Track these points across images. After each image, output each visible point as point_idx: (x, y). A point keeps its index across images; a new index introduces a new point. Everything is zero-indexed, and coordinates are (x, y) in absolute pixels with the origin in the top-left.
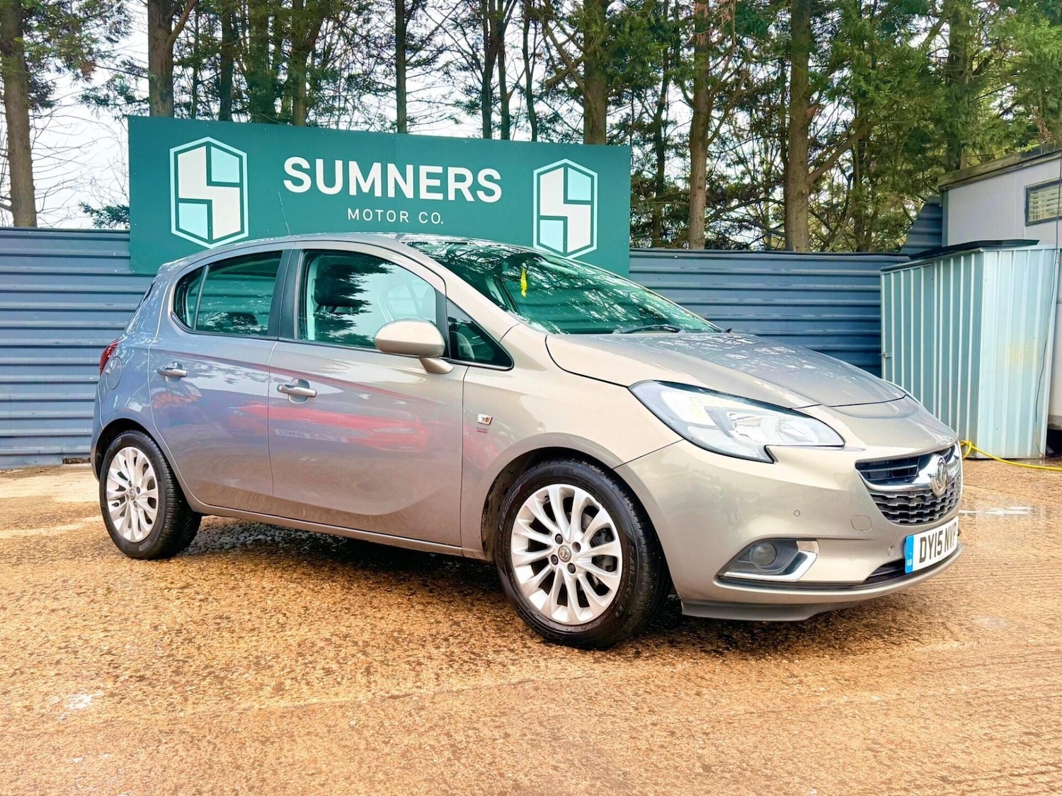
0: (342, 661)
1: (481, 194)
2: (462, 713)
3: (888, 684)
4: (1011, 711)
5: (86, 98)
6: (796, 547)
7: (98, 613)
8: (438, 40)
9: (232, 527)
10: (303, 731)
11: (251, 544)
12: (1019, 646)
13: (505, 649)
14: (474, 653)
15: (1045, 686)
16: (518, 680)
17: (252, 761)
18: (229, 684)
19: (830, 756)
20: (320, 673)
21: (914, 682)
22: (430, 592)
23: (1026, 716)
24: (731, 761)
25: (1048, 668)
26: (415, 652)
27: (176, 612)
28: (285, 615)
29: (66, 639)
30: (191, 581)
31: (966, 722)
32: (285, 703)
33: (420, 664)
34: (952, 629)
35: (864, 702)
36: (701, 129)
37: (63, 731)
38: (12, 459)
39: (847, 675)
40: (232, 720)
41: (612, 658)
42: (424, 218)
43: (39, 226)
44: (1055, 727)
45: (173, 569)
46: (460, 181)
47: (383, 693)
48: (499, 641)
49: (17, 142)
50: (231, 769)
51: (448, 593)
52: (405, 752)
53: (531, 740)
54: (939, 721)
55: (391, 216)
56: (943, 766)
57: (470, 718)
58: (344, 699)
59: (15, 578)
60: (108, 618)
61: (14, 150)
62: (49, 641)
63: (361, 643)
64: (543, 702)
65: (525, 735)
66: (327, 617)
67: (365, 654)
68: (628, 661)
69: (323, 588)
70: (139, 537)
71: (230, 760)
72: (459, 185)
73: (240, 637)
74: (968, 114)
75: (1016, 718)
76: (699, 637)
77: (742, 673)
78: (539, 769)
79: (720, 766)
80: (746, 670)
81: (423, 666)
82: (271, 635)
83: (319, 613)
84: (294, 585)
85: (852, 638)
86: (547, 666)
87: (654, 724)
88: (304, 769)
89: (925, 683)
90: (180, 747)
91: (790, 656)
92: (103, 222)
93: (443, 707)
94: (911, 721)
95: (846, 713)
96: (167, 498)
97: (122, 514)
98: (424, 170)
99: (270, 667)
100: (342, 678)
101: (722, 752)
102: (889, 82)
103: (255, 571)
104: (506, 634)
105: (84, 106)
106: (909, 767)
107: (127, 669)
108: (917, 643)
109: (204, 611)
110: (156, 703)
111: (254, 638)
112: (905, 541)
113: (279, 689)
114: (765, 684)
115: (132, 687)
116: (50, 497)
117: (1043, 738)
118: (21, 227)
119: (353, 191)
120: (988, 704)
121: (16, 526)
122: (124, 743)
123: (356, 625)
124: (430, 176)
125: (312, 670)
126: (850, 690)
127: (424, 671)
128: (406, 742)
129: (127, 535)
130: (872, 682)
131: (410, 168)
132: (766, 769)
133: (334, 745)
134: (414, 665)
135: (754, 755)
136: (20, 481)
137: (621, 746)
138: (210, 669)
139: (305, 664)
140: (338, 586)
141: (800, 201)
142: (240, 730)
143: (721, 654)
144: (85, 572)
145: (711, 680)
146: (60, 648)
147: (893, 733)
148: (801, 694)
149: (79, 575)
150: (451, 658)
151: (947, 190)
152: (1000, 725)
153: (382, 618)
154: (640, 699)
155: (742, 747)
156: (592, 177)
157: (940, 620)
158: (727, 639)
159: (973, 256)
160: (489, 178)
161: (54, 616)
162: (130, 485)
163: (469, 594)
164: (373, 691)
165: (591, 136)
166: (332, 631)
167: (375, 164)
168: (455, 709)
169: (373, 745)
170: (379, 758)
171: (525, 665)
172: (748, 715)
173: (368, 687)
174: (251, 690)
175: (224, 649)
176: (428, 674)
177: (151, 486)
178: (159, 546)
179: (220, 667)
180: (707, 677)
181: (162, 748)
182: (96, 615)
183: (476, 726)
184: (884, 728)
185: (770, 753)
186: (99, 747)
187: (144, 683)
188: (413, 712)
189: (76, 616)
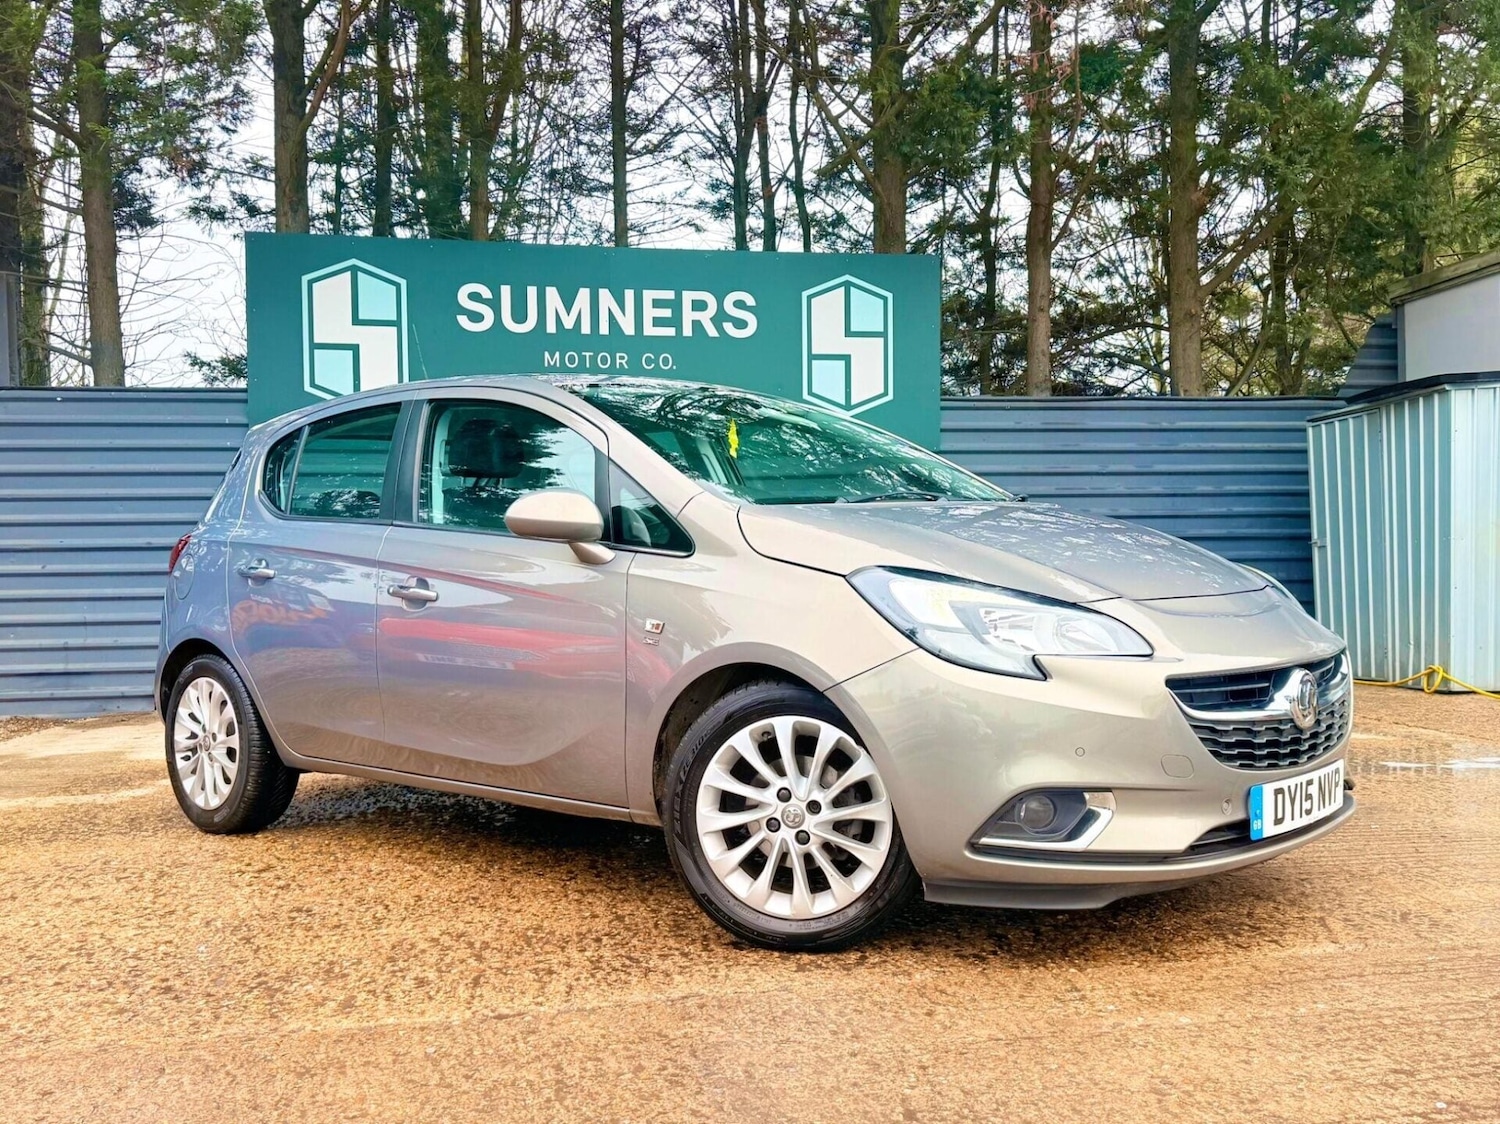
0: (444, 968)
1: (728, 327)
2: (586, 1039)
3: (1210, 1002)
4: (1381, 1040)
5: (195, 211)
6: (1083, 801)
7: (136, 904)
8: (671, 118)
9: (355, 790)
10: (359, 1060)
11: (374, 813)
12: (1423, 950)
13: (677, 953)
14: (630, 958)
15: (1443, 1005)
16: (681, 994)
17: (277, 1098)
18: (281, 998)
19: (1093, 1100)
20: (409, 983)
21: (1249, 999)
22: (597, 876)
23: (1401, 1046)
24: (949, 1105)
25: (1457, 980)
26: (548, 957)
27: (242, 901)
28: (387, 907)
29: (83, 940)
30: (274, 862)
31: (1308, 1055)
32: (348, 1023)
33: (550, 972)
34: (1332, 926)
35: (1166, 1025)
36: (1041, 228)
37: (38, 1057)
38: (87, 704)
39: (1152, 990)
40: (267, 1045)
41: (824, 965)
42: (649, 361)
43: (128, 384)
44: (1441, 1062)
45: (255, 846)
46: (698, 309)
47: (487, 1012)
48: (671, 942)
49: (99, 272)
50: (246, 1109)
51: (621, 878)
52: (491, 1090)
53: (673, 1075)
54: (1269, 1053)
55: (604, 359)
56: (1257, 1115)
57: (596, 1045)
58: (431, 1020)
59: (42, 858)
60: (148, 911)
61: (95, 283)
62: (60, 939)
63: (478, 945)
64: (705, 1024)
65: (665, 1068)
66: (443, 909)
67: (479, 958)
68: (844, 969)
69: (450, 871)
70: (215, 802)
71: (248, 1097)
72: (698, 315)
73: (318, 937)
74: (1425, 194)
75: (1385, 1050)
76: (958, 937)
77: (1003, 985)
78: (671, 1114)
79: (930, 1112)
80: (1009, 981)
81: (554, 976)
82: (359, 933)
83: (435, 905)
84: (412, 868)
85: (1180, 939)
86: (727, 976)
87: (854, 1055)
88: (343, 1112)
89: (1265, 1001)
90: (186, 1079)
91: (1083, 962)
92: (216, 379)
93: (564, 1030)
94: (1228, 1052)
95: (1135, 1040)
96: (250, 747)
97: (194, 772)
98: (649, 295)
99: (345, 976)
100: (438, 992)
101: (939, 1093)
102: (1308, 152)
103: (366, 849)
104: (684, 933)
105: (193, 222)
106: (1206, 1117)
107: (151, 977)
108: (1273, 946)
109: (279, 902)
110: (176, 1022)
111: (335, 938)
112: (1248, 793)
113: (348, 1006)
114: (1030, 1001)
115: (151, 1001)
116: (123, 753)
117: (1418, 1077)
118: (102, 387)
119: (551, 328)
120: (1349, 1029)
121: (66, 791)
122: (112, 1075)
123: (480, 922)
124: (657, 304)
125: (400, 980)
126: (1151, 1009)
127: (554, 982)
128: (495, 1076)
129: (200, 801)
130: (1187, 997)
131: (629, 294)
132: (996, 1116)
133: (396, 1079)
134: (541, 973)
135: (984, 1098)
136: (92, 733)
137: (798, 1084)
138: (263, 979)
139: (394, 972)
140: (472, 868)
141: (1189, 325)
142: (274, 1058)
143: (983, 959)
144: (137, 850)
145: (954, 995)
146: (71, 950)
147: (1196, 1069)
148: (1078, 1014)
149: (127, 854)
150: (596, 964)
151: (1403, 305)
152: (1359, 1059)
153: (518, 911)
154: (843, 1020)
155: (969, 1087)
156: (885, 299)
157: (1318, 915)
158: (1000, 940)
159: (1436, 397)
160: (739, 304)
161: (76, 907)
162: (204, 730)
163: (651, 879)
164: (474, 1009)
165: (885, 242)
166: (444, 928)
167: (582, 290)
168: (578, 1033)
169: (448, 1080)
170: (452, 1097)
171: (696, 975)
172: (990, 1043)
173: (469, 1003)
174: (307, 1005)
175: (291, 952)
176: (557, 986)
177: (230, 732)
178: (240, 815)
179: (276, 975)
180: (950, 991)
181: (162, 1081)
182: (133, 907)
183: (600, 1055)
184: (1185, 1062)
185: (1008, 1094)
186: (78, 1078)
187: (168, 996)
188: (519, 1037)
189: (106, 908)
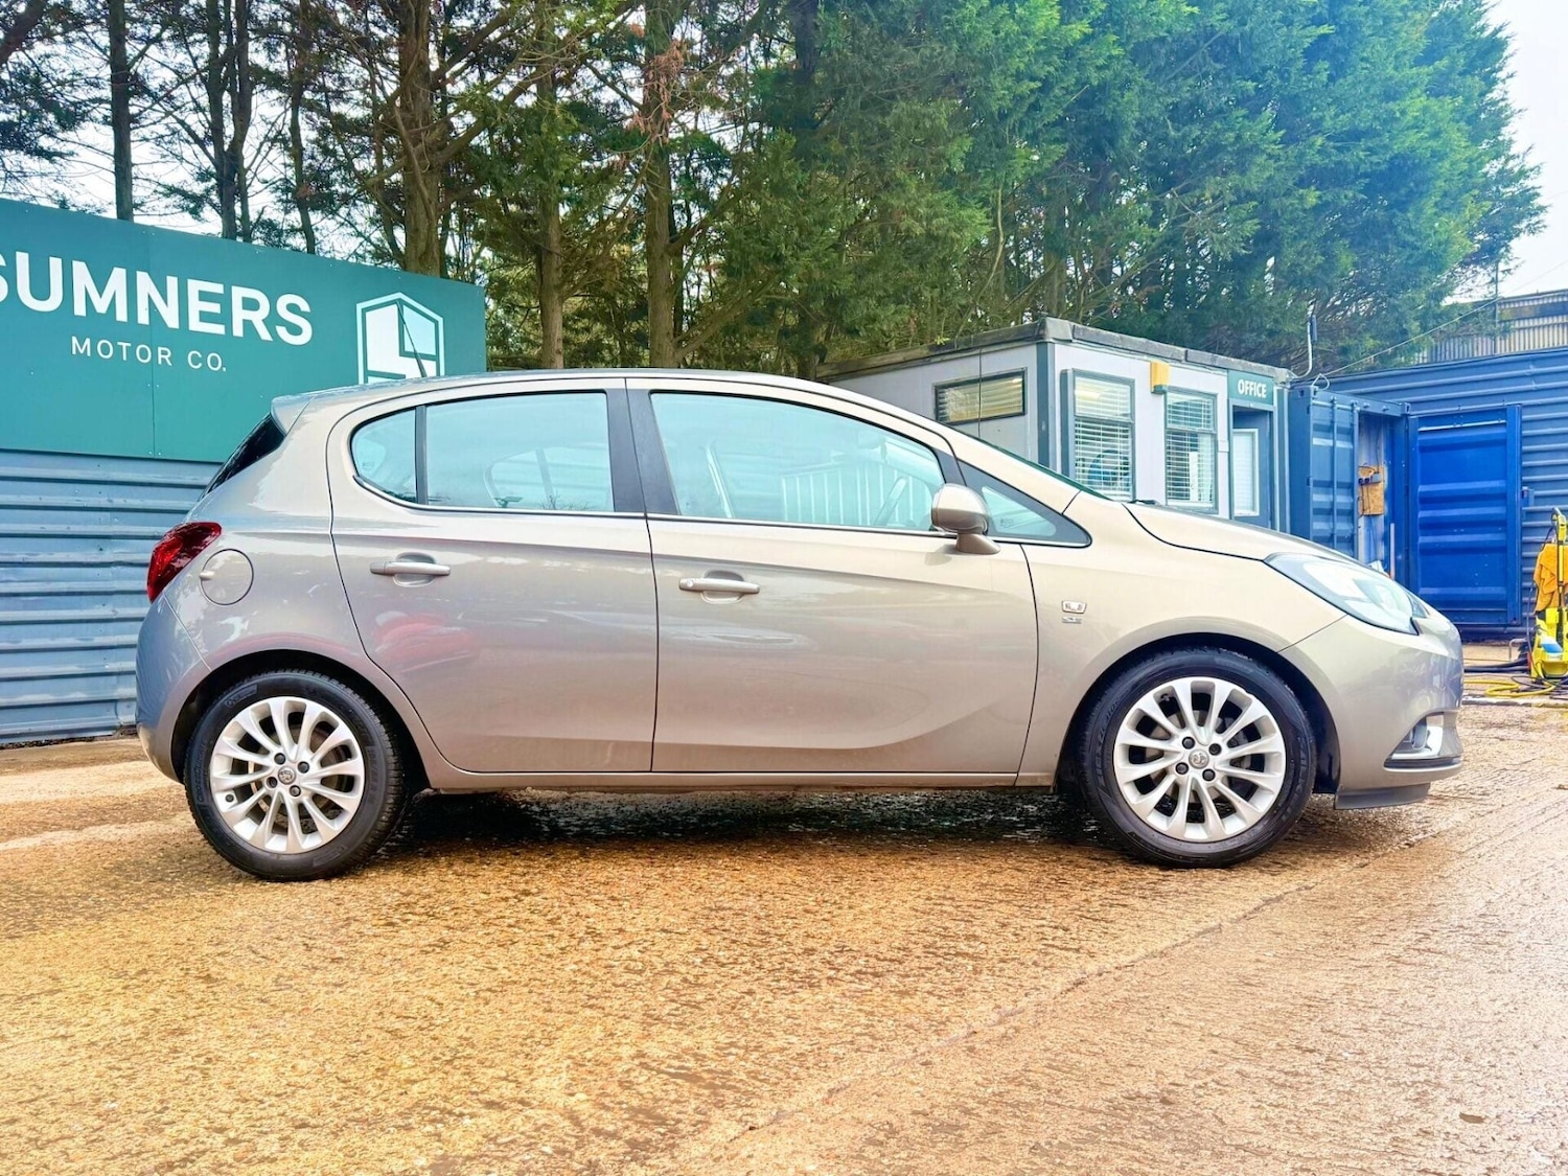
1: (282, 331)
42: (195, 360)
46: (250, 309)
55: (144, 354)
72: (249, 315)
97: (255, 811)
98: (195, 286)
119: (80, 309)
124: (204, 296)
131: (172, 282)
156: (436, 322)
160: (293, 308)
162: (279, 760)
167: (116, 270)
